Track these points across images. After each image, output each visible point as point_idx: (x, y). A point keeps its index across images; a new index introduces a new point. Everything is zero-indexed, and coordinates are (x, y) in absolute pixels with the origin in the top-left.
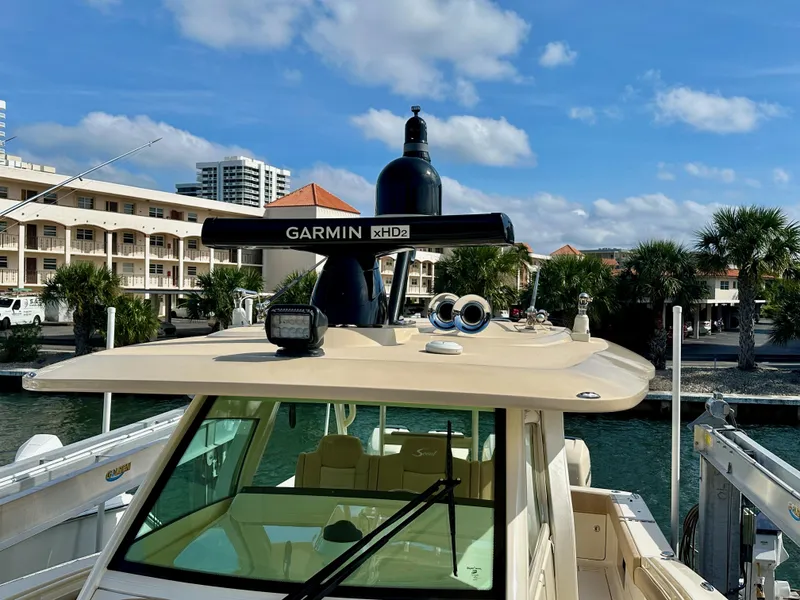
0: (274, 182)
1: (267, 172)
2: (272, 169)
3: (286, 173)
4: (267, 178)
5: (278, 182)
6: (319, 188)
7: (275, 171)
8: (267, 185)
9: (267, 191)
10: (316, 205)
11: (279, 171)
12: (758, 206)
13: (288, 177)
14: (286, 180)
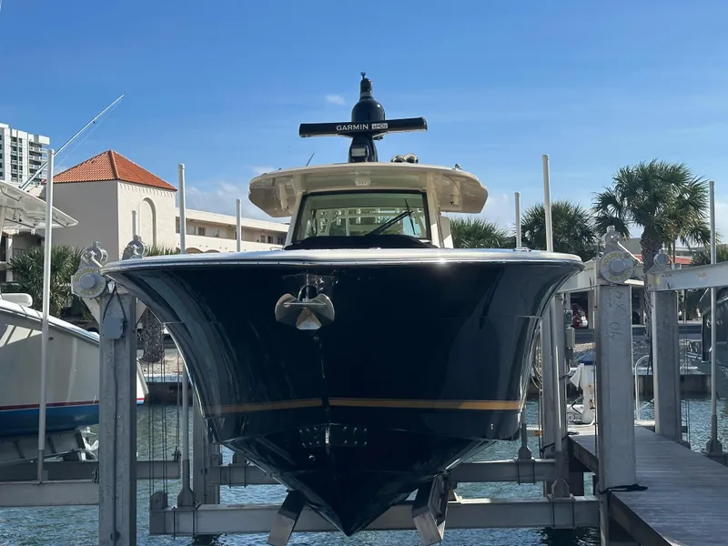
0: (25, 154)
1: (14, 139)
2: (22, 135)
3: (44, 140)
4: (15, 149)
5: (31, 153)
6: (118, 157)
7: (26, 137)
8: (14, 158)
9: (15, 167)
10: (116, 179)
11: (31, 138)
12: (658, 162)
13: (46, 146)
14: (44, 151)
